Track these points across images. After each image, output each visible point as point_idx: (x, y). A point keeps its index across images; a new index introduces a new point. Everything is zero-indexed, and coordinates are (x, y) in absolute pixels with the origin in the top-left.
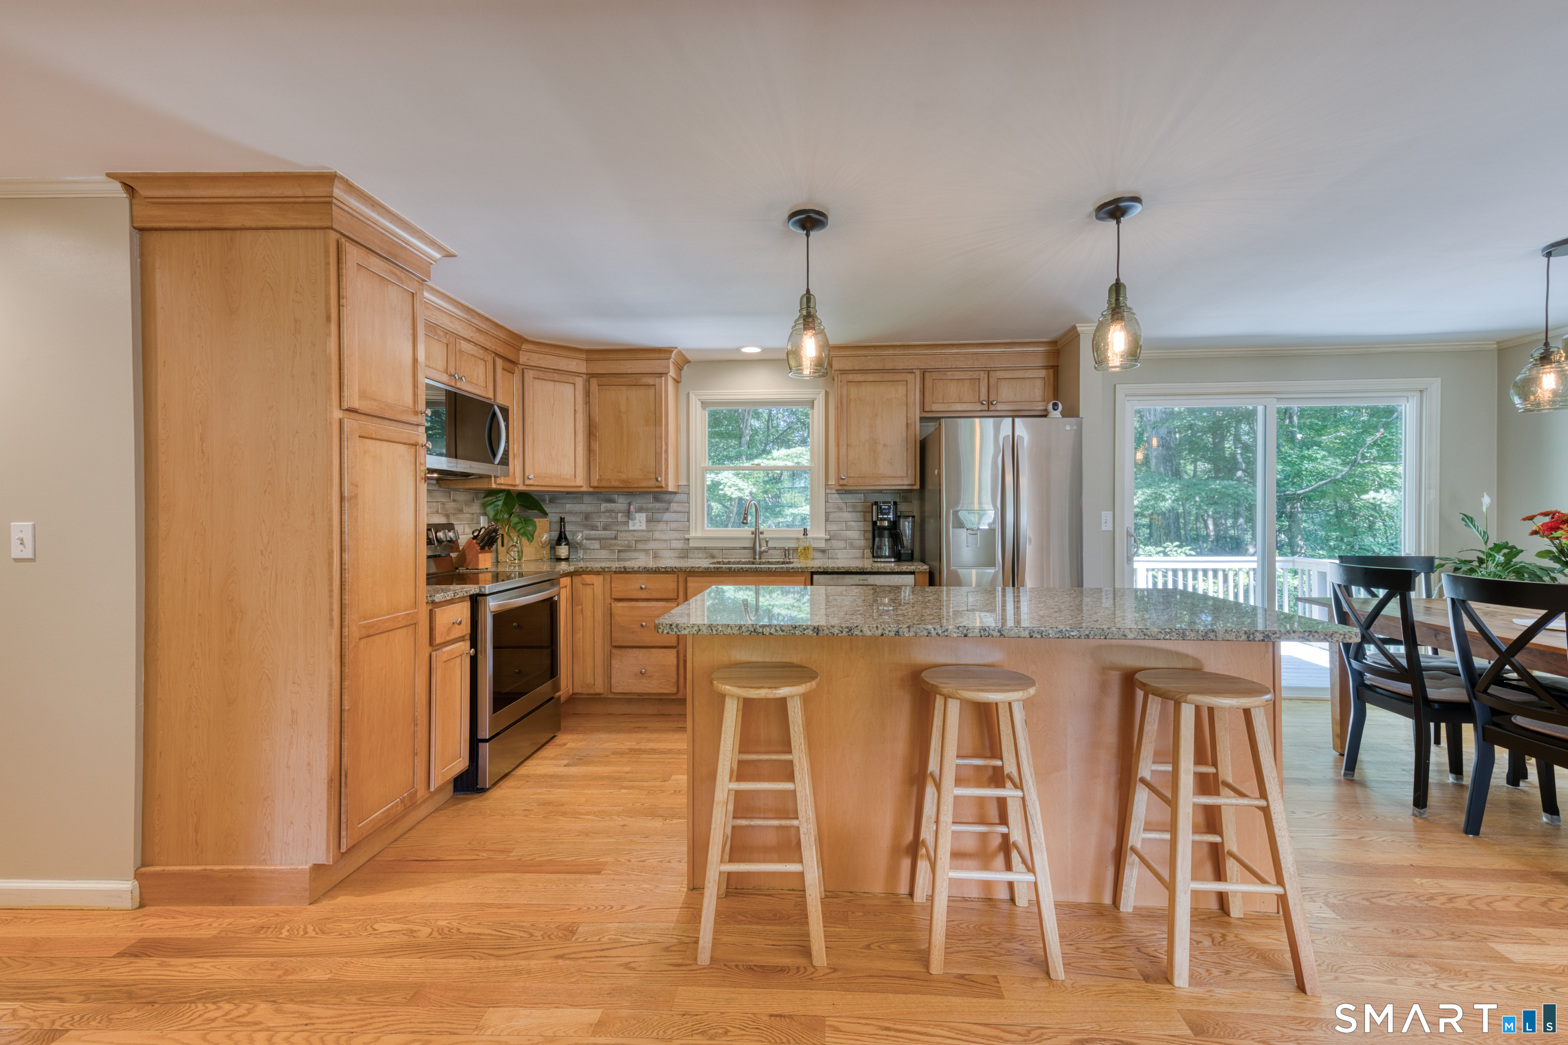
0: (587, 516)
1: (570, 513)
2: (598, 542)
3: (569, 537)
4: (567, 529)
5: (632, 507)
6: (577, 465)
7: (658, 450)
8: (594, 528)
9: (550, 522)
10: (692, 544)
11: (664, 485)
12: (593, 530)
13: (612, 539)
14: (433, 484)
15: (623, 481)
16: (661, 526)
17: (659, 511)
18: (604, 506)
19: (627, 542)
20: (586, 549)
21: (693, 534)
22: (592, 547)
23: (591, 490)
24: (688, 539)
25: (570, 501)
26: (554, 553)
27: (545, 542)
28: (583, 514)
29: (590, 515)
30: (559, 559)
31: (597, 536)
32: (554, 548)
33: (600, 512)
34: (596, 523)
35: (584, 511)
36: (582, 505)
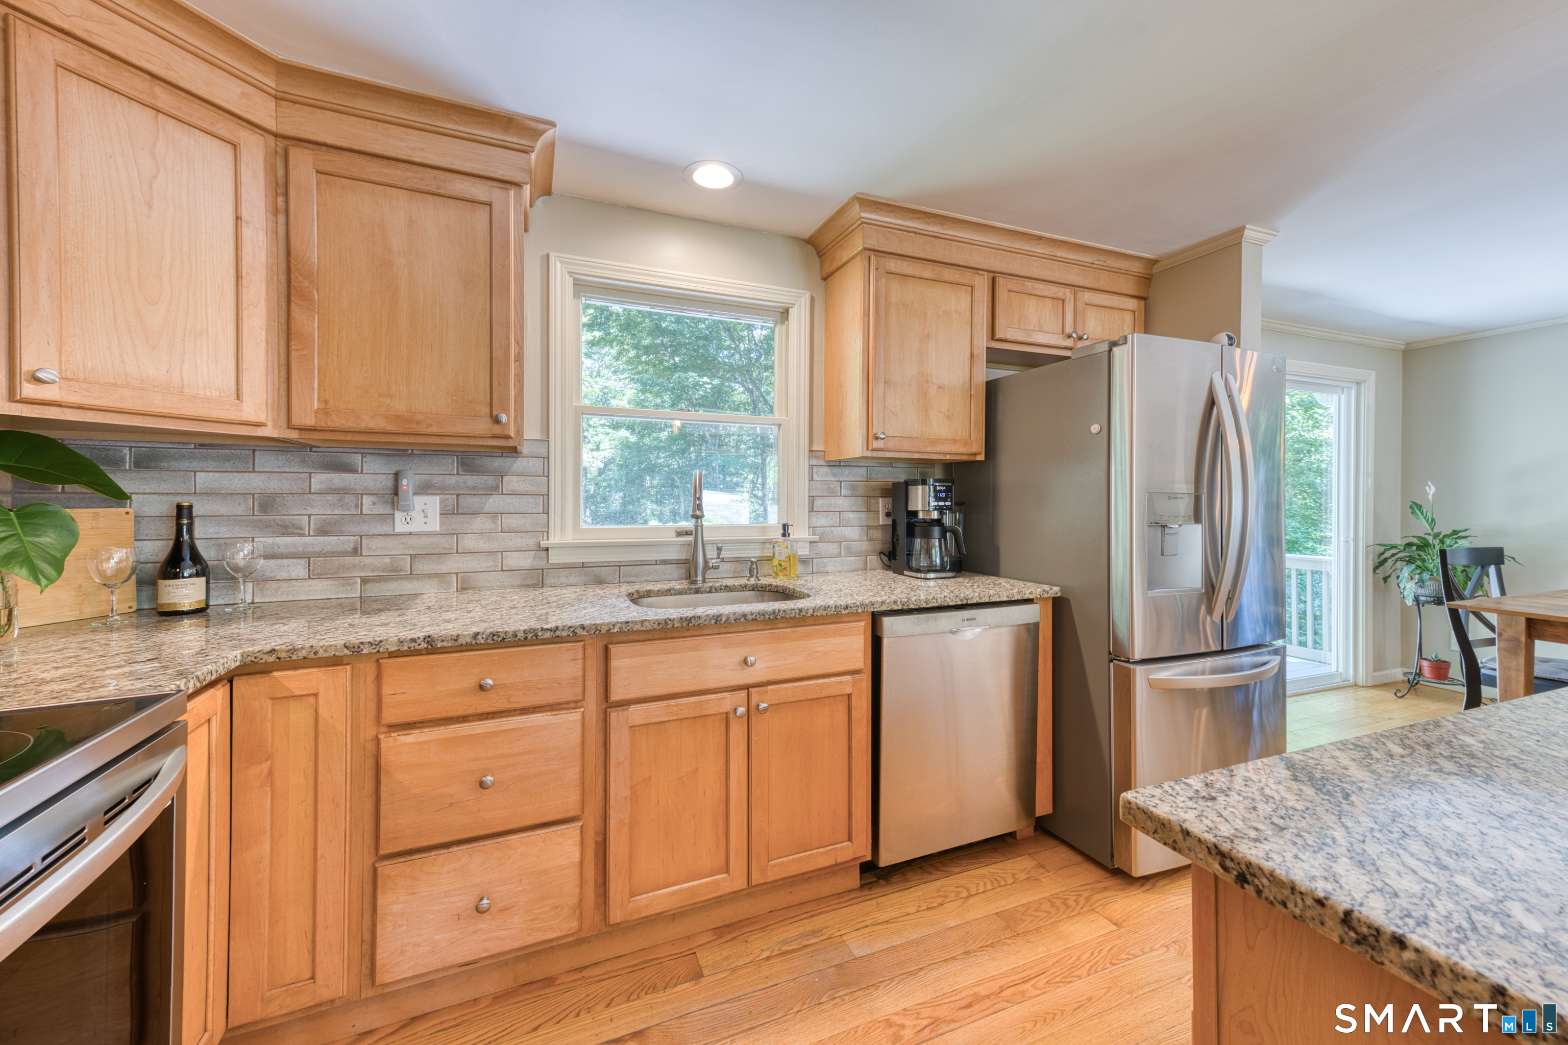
0: (267, 503)
1: (212, 494)
2: (304, 562)
3: (206, 552)
4: (198, 532)
5: (405, 482)
6: (245, 365)
7: (497, 353)
8: (287, 530)
9: (138, 519)
10: (554, 558)
11: (512, 434)
12: (284, 534)
13: (344, 554)
15: (398, 418)
16: (479, 523)
17: (474, 491)
18: (320, 480)
19: (387, 560)
20: (261, 581)
21: (555, 539)
22: (284, 575)
23: (294, 435)
24: (547, 549)
25: (211, 465)
26: (155, 596)
27: (119, 571)
28: (253, 495)
29: (278, 500)
30: (174, 615)
31: (300, 549)
32: (154, 584)
33: (310, 493)
34: (296, 517)
35: (258, 491)
36: (252, 475)
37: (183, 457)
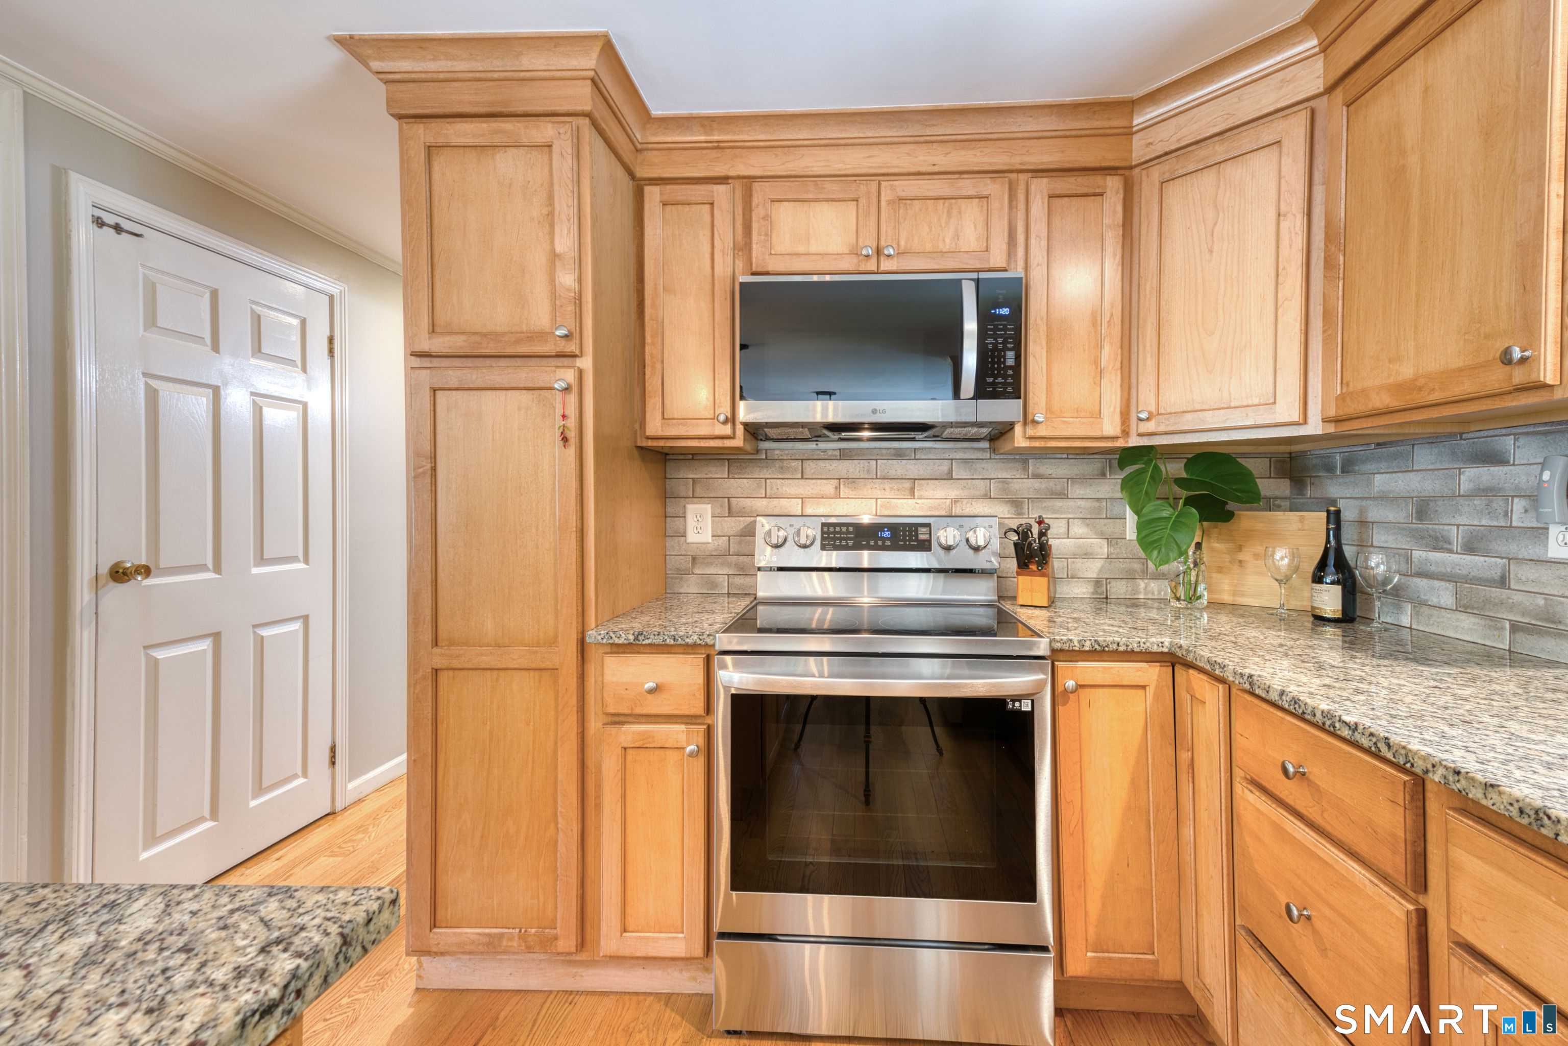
1: (1384, 498)
2: (1450, 586)
6: (1280, 364)
8: (1439, 543)
12: (1436, 548)
13: (1490, 582)
14: (983, 450)
22: (1434, 602)
25: (1383, 465)
28: (1412, 498)
29: (1432, 504)
31: (1449, 570)
33: (1459, 496)
34: (1446, 527)
35: (1415, 494)
36: (1412, 475)
37: (1367, 460)
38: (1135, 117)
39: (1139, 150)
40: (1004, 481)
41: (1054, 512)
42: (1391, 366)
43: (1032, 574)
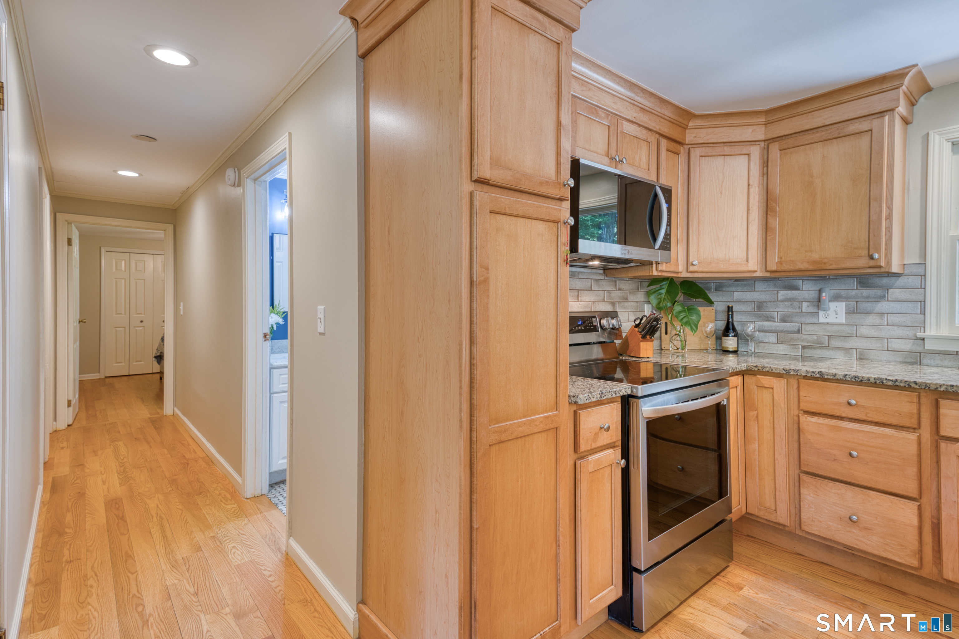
0: (760, 306)
1: (739, 301)
2: (775, 335)
3: (738, 327)
4: (735, 318)
5: (824, 294)
6: (750, 247)
8: (768, 319)
9: (716, 311)
10: (930, 346)
11: (882, 265)
12: (767, 321)
13: (793, 332)
15: (814, 262)
16: (871, 319)
17: (867, 299)
18: (783, 294)
19: (815, 337)
20: (758, 342)
21: (932, 332)
22: (767, 341)
23: (768, 275)
24: (923, 339)
25: (739, 289)
26: (721, 344)
27: (711, 332)
28: (755, 302)
29: (764, 304)
30: (726, 352)
31: (774, 328)
32: (721, 339)
33: (778, 301)
34: (772, 313)
35: (756, 300)
36: (754, 293)
37: (730, 286)
38: (690, 122)
39: (689, 137)
40: (609, 292)
41: (625, 308)
42: (807, 253)
43: (648, 341)
